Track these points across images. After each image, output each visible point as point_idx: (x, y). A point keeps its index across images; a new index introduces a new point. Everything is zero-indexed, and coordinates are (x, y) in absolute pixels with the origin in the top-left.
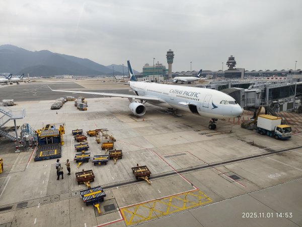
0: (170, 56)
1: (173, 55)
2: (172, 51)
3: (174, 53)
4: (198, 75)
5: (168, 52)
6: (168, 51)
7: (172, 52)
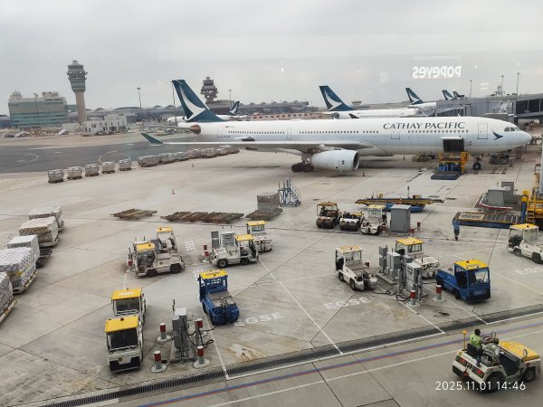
0: (77, 76)
1: (84, 74)
2: (80, 63)
3: (85, 69)
4: (233, 112)
5: (70, 67)
6: (71, 63)
7: (81, 67)
